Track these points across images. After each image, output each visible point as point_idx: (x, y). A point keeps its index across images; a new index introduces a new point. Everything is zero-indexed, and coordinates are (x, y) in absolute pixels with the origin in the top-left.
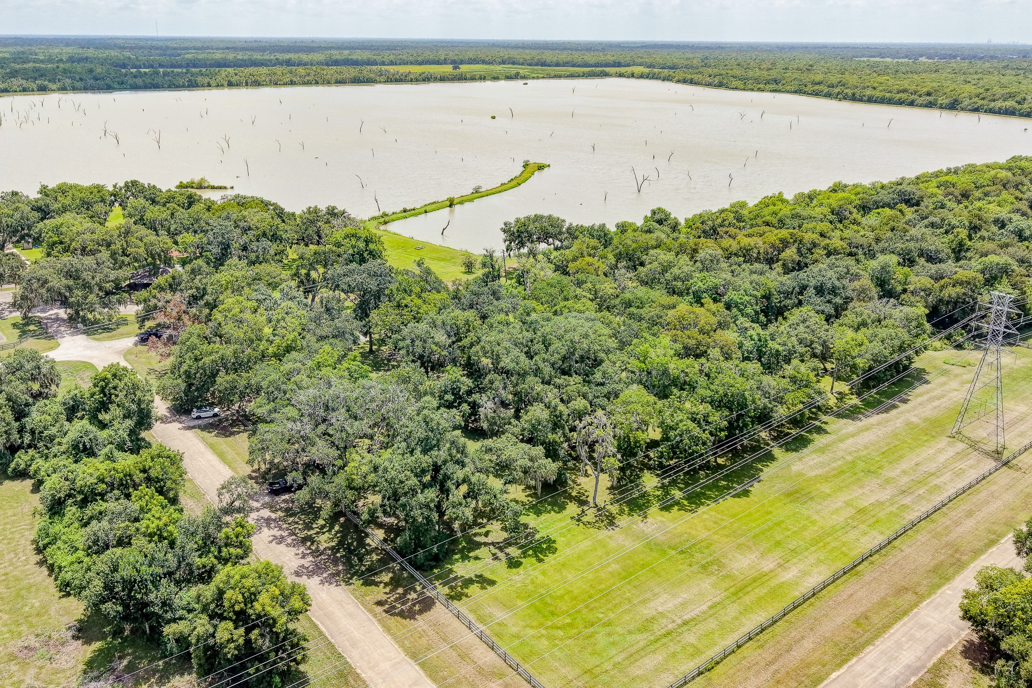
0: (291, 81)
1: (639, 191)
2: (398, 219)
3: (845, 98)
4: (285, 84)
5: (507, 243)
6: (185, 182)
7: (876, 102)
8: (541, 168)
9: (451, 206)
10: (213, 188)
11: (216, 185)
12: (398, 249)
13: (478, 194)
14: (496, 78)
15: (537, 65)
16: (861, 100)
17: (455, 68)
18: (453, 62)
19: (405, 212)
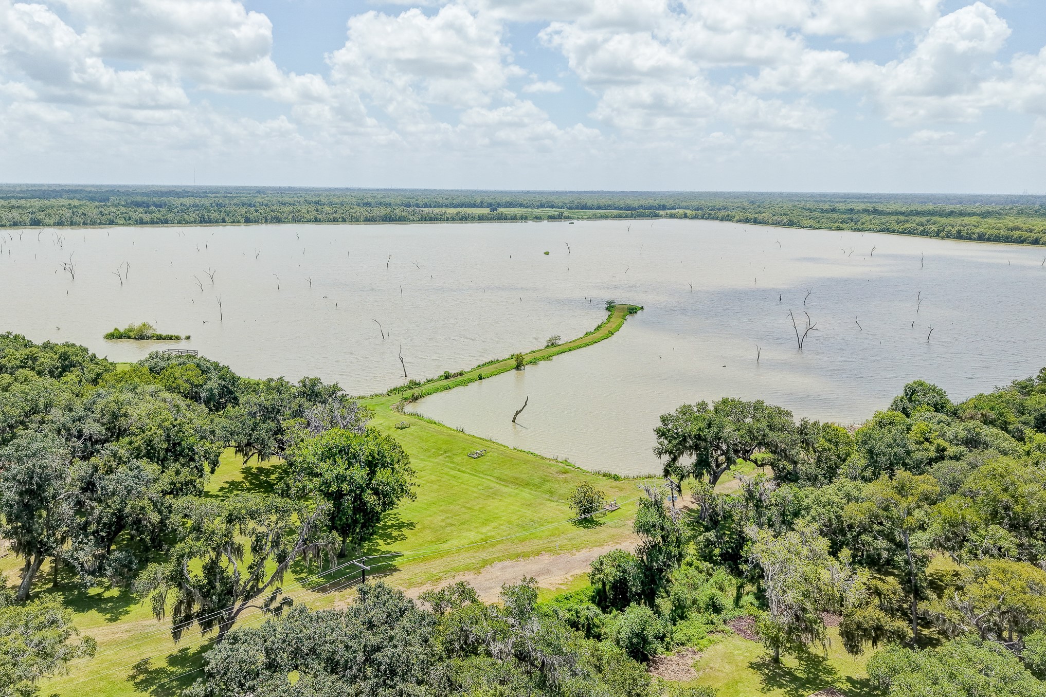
0: (316, 218)
1: (800, 347)
2: (437, 391)
3: (949, 236)
4: (309, 221)
5: (666, 458)
6: (122, 330)
7: (989, 240)
8: (632, 311)
9: (518, 367)
10: (160, 338)
11: (164, 334)
12: (436, 455)
13: (554, 348)
14: (538, 218)
15: (577, 208)
16: (969, 238)
17: (493, 210)
18: (490, 205)
19: (447, 378)
